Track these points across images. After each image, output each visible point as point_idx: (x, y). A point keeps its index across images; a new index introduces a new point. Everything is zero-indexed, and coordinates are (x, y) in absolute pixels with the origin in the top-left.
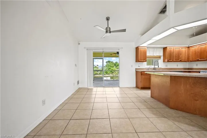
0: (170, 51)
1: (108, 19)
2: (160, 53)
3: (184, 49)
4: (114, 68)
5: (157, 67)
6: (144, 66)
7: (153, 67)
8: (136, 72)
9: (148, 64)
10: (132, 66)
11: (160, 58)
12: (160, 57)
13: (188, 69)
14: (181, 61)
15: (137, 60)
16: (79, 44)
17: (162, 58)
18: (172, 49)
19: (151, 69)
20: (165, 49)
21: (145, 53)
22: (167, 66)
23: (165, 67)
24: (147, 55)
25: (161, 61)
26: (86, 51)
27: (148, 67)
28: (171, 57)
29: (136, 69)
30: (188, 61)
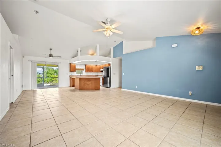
0: (88, 67)
1: (51, 49)
2: (84, 67)
3: (94, 67)
4: (55, 76)
5: (81, 74)
6: (75, 74)
7: (80, 75)
8: (70, 77)
9: (77, 73)
10: (67, 74)
12: (84, 70)
13: (96, 76)
14: (93, 72)
15: (70, 71)
16: (23, 57)
17: (85, 70)
18: (89, 66)
19: (79, 76)
20: (86, 65)
21: (75, 67)
22: (87, 74)
23: (86, 75)
24: (76, 68)
25: (84, 72)
26: (30, 63)
27: (77, 75)
28: (88, 70)
29: (70, 76)
30: (96, 72)
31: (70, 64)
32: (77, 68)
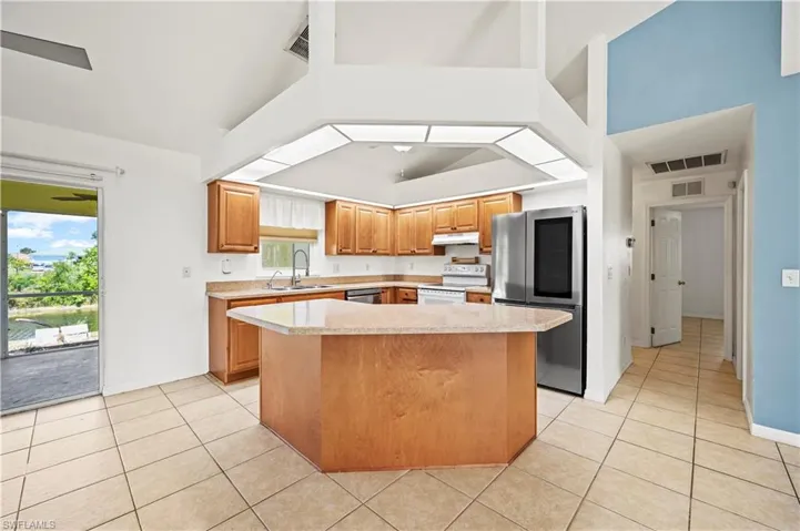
0: (346, 216)
2: (315, 221)
3: (383, 217)
5: (302, 272)
7: (287, 273)
8: (210, 299)
10: (186, 272)
11: (316, 238)
12: (314, 236)
13: (395, 278)
14: (375, 253)
15: (216, 246)
17: (322, 238)
18: (351, 212)
19: (280, 281)
20: (330, 206)
21: (252, 214)
22: (337, 269)
24: (262, 223)
25: (317, 250)
27: (268, 273)
28: (346, 238)
29: (210, 286)
30: (392, 252)
31: (213, 187)
32: (265, 221)
